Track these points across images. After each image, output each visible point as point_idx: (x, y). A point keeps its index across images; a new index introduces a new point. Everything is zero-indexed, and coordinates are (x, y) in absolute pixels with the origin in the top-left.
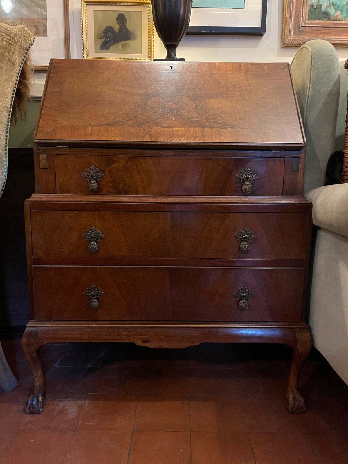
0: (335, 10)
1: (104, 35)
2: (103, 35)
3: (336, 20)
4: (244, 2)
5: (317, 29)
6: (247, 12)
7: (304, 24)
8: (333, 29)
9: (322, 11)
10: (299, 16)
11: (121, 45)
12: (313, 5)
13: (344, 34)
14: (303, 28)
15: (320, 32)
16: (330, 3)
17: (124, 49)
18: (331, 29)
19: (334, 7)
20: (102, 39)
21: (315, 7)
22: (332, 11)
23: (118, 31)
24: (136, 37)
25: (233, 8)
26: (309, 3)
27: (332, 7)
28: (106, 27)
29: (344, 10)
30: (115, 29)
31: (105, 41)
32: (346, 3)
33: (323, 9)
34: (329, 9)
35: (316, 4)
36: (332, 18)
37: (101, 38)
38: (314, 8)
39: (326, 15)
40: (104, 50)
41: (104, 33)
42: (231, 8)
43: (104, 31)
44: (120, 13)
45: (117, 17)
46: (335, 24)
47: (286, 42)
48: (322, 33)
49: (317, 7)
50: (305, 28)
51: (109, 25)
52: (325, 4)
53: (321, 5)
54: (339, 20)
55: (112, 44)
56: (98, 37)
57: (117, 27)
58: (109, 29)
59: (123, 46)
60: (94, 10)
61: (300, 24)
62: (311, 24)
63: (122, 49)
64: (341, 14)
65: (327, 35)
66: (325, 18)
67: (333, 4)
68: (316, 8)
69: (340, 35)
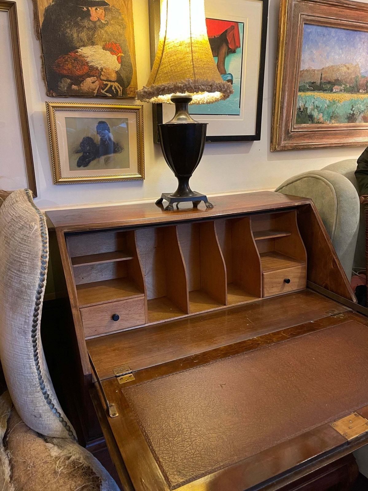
0: (318, 113)
1: (82, 148)
2: (80, 148)
3: (319, 123)
4: (240, 108)
5: (304, 133)
6: (242, 119)
7: (293, 129)
8: (316, 132)
9: (308, 114)
10: (289, 120)
11: (104, 159)
12: (300, 109)
13: (326, 137)
14: (292, 133)
15: (306, 136)
16: (314, 106)
17: (107, 165)
18: (315, 133)
19: (317, 110)
20: (80, 154)
21: (302, 110)
22: (315, 114)
23: (99, 143)
24: (122, 149)
25: (228, 115)
26: (297, 106)
27: (316, 110)
28: (84, 138)
29: (325, 113)
30: (95, 141)
31: (82, 156)
32: (327, 106)
33: (309, 111)
34: (313, 112)
35: (303, 107)
36: (316, 120)
37: (77, 153)
38: (301, 112)
39: (311, 118)
40: (81, 167)
41: (81, 146)
42: (226, 115)
43: (81, 143)
44: (100, 120)
45: (97, 126)
46: (318, 128)
47: (278, 149)
48: (307, 137)
49: (303, 110)
50: (293, 133)
51: (87, 136)
52: (310, 107)
53: (307, 108)
54: (321, 123)
55: (93, 159)
56: (73, 151)
57: (98, 139)
58: (88, 141)
59: (107, 161)
60: (65, 117)
61: (289, 130)
62: (299, 128)
63: (105, 164)
64: (323, 117)
65: (311, 139)
66: (310, 121)
67: (317, 106)
68: (303, 112)
69: (322, 138)
